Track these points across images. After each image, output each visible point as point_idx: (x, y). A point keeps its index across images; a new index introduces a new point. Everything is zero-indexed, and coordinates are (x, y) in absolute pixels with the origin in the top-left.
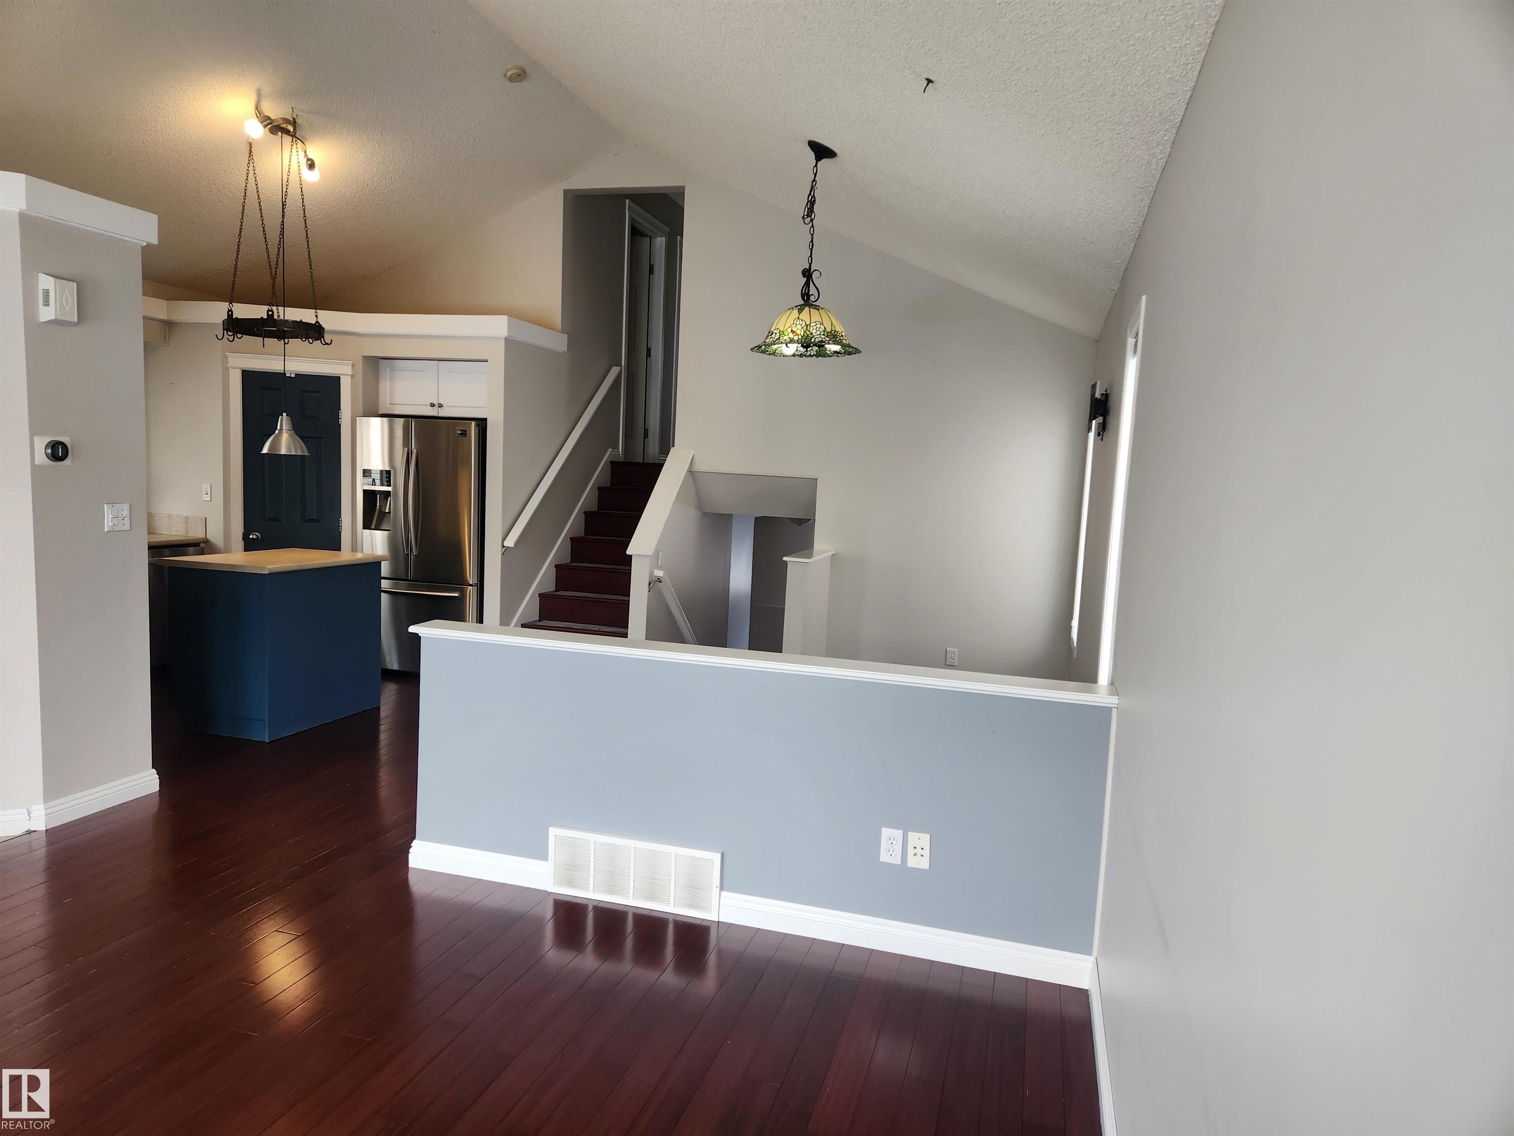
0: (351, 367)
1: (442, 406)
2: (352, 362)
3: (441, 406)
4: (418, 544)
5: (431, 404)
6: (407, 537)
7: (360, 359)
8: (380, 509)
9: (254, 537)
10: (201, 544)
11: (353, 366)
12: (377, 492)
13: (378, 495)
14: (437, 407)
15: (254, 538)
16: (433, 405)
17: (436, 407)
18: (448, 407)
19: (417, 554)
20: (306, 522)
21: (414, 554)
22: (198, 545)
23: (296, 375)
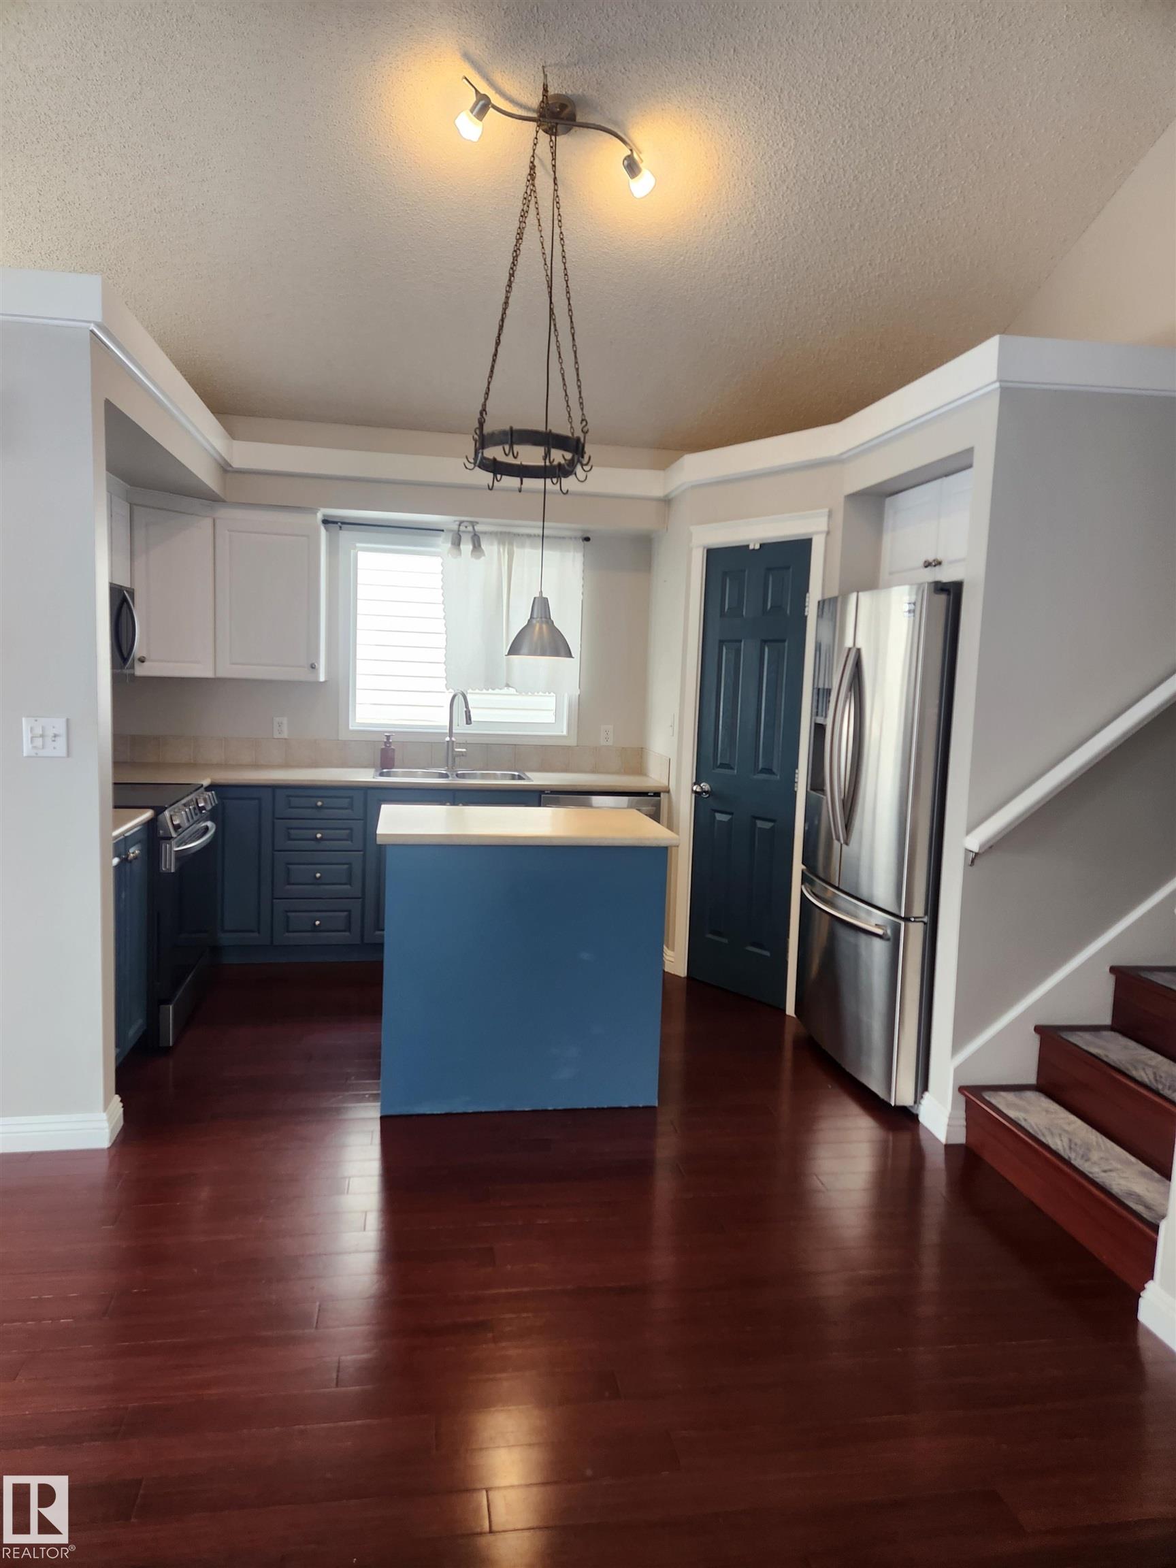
0: (827, 517)
1: (940, 564)
2: (828, 510)
3: (938, 563)
5: (925, 561)
6: (833, 808)
7: (842, 500)
9: (703, 790)
10: (662, 794)
11: (829, 516)
14: (934, 567)
15: (698, 792)
16: (928, 565)
17: (932, 568)
18: (947, 564)
20: (759, 772)
22: (657, 794)
23: (761, 545)
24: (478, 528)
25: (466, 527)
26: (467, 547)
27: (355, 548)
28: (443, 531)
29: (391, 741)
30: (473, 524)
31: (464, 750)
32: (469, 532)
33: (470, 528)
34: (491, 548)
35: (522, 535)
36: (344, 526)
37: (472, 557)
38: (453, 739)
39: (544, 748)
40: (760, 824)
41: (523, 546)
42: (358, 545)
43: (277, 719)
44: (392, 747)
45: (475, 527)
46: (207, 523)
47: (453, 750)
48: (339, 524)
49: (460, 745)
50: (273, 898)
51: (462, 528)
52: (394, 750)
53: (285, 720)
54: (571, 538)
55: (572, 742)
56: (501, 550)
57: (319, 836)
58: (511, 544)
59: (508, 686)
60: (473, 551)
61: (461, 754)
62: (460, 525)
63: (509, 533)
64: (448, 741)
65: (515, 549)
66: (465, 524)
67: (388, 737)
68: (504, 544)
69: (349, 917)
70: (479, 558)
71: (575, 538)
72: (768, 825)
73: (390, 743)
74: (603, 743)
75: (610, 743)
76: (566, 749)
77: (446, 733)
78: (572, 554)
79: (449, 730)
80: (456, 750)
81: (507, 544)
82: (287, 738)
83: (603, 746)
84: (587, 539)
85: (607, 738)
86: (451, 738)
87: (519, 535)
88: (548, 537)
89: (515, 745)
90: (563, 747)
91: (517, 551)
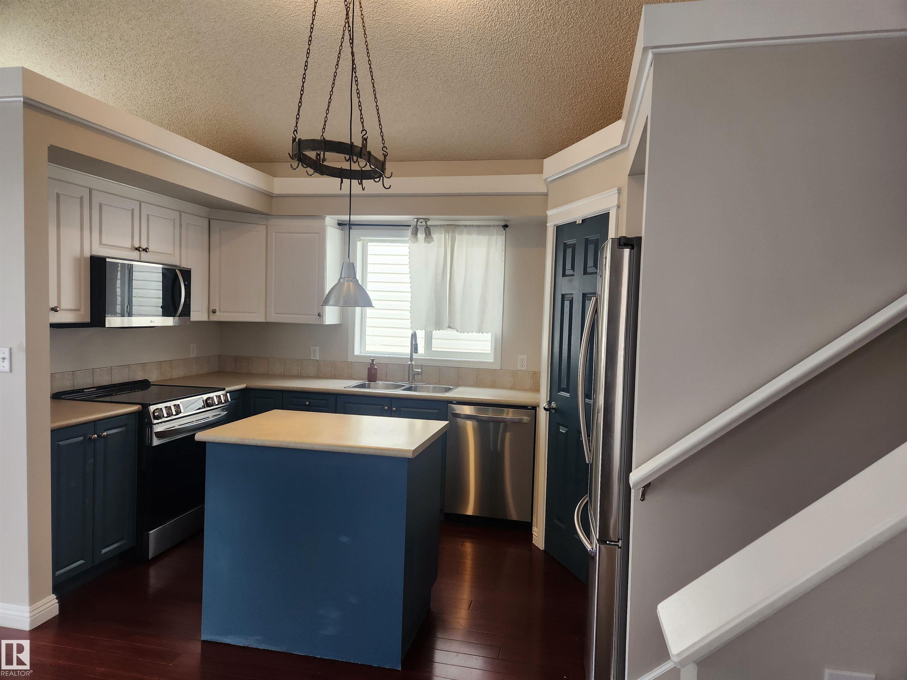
0: (617, 194)
2: (617, 188)
7: (626, 180)
10: (537, 408)
22: (534, 408)
23: (583, 220)
24: (428, 223)
25: (421, 222)
26: (421, 236)
28: (407, 226)
29: (374, 363)
30: (426, 220)
31: (420, 370)
32: (424, 226)
33: (424, 223)
35: (461, 226)
37: (424, 242)
38: (413, 363)
39: (478, 370)
41: (461, 233)
44: (376, 367)
46: (262, 229)
47: (412, 370)
49: (417, 366)
51: (419, 223)
52: (376, 369)
53: (318, 349)
54: (495, 226)
55: (497, 367)
56: (447, 237)
58: (453, 232)
59: (449, 327)
60: (425, 238)
61: (418, 374)
62: (417, 222)
63: (452, 225)
64: (409, 364)
67: (373, 361)
68: (449, 233)
70: (429, 242)
71: (498, 226)
73: (374, 364)
74: (519, 368)
75: (524, 368)
76: (492, 372)
77: (407, 358)
78: (495, 237)
79: (410, 357)
80: (415, 370)
81: (451, 232)
82: (318, 359)
83: (520, 370)
84: (505, 226)
85: (522, 365)
86: (412, 361)
87: (458, 226)
88: (478, 226)
89: (458, 368)
90: (491, 371)
91: (457, 236)
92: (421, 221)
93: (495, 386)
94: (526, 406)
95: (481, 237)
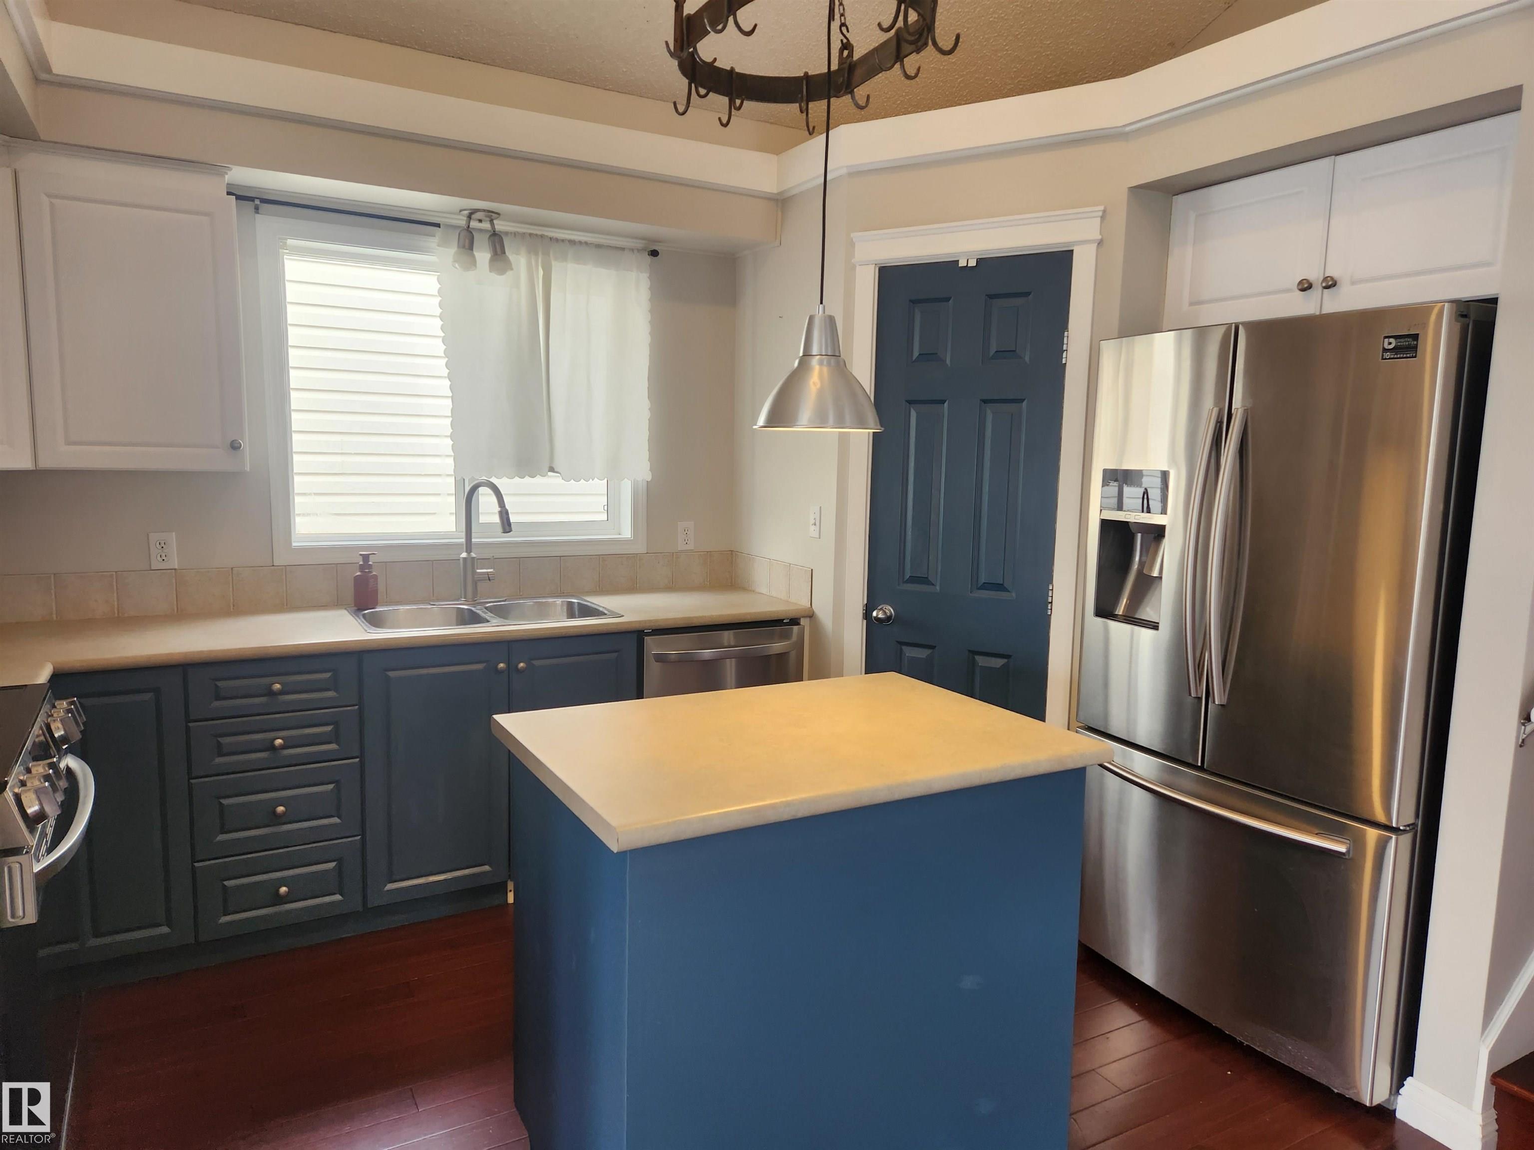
0: (1099, 219)
1: (1334, 284)
2: (1102, 208)
3: (1330, 284)
4: (1230, 677)
5: (1301, 282)
6: (1198, 655)
7: (1123, 196)
8: (1140, 573)
9: (881, 616)
10: (802, 619)
11: (1103, 218)
12: (1133, 529)
13: (1139, 535)
14: (1320, 289)
15: (880, 618)
16: (1305, 286)
17: (1316, 292)
18: (1353, 283)
19: (1224, 702)
20: (980, 588)
21: (1217, 703)
22: (795, 621)
23: (979, 261)
24: (500, 225)
25: (481, 221)
26: (483, 256)
27: (284, 246)
28: (438, 225)
29: (370, 562)
30: (492, 215)
31: (492, 570)
32: (485, 231)
33: (487, 224)
34: (519, 259)
35: (563, 241)
36: (265, 207)
37: (490, 271)
38: (473, 555)
39: (602, 558)
40: (981, 661)
42: (290, 242)
43: (154, 537)
44: (373, 573)
45: (495, 222)
46: (5, 177)
47: (474, 573)
48: (257, 202)
50: (194, 861)
51: (475, 223)
52: (376, 577)
53: (172, 538)
54: (632, 250)
55: (641, 548)
56: (533, 263)
57: (279, 742)
58: (546, 255)
59: (552, 469)
60: (492, 260)
61: (489, 578)
62: (470, 217)
63: (542, 236)
64: (465, 559)
65: (554, 263)
66: (478, 215)
67: (366, 558)
68: (537, 254)
69: (339, 869)
70: (502, 272)
71: (638, 250)
72: (998, 663)
73: (369, 566)
74: (681, 546)
75: (691, 546)
76: (632, 558)
77: (460, 544)
78: (632, 275)
79: (463, 540)
80: (478, 571)
81: (540, 253)
82: (176, 567)
83: (682, 551)
84: (654, 253)
85: (686, 540)
86: (471, 552)
87: (557, 240)
88: (599, 246)
89: (560, 557)
90: (629, 557)
91: (556, 266)
92: (480, 218)
93: (637, 589)
94: (781, 620)
95: (603, 272)
